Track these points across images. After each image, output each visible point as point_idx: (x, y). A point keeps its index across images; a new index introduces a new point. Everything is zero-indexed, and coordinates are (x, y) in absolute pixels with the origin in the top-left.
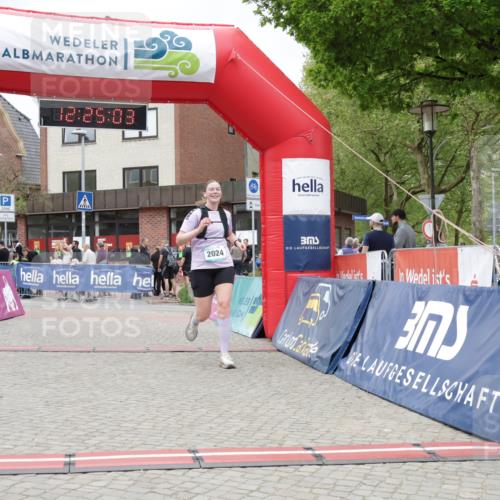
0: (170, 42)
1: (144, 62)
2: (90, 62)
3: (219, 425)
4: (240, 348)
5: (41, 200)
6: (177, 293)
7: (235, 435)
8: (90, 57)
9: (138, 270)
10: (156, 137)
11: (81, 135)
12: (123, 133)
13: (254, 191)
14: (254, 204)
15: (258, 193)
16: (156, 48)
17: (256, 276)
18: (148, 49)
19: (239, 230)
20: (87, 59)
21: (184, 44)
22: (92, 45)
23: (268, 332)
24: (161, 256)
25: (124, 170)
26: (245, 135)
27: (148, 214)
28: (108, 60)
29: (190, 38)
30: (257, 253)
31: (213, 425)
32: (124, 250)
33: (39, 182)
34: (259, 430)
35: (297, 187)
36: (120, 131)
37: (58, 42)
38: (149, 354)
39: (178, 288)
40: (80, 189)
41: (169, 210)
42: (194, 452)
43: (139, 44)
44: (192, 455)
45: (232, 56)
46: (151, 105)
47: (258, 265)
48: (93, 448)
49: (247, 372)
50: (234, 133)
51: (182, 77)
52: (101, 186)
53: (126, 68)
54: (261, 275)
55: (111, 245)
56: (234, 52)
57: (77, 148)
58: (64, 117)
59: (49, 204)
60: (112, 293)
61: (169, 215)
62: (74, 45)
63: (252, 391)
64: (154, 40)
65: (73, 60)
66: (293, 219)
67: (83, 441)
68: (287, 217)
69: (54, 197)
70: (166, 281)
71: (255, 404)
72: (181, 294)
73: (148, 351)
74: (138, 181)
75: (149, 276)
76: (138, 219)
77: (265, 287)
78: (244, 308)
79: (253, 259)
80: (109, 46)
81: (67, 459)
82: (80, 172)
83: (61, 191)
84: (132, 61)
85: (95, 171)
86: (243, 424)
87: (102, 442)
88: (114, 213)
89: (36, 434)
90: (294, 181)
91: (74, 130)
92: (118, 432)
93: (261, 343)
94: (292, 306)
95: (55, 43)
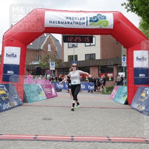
0: (100, 17)
1: (92, 23)
2: (77, 24)
3: (115, 130)
4: (120, 107)
5: (62, 64)
6: (101, 91)
7: (120, 133)
8: (77, 22)
9: (90, 84)
10: (95, 45)
11: (73, 45)
12: (85, 44)
13: (124, 61)
14: (124, 64)
15: (126, 61)
16: (96, 19)
17: (125, 86)
18: (93, 19)
19: (119, 72)
20: (76, 23)
21: (104, 17)
22: (77, 19)
23: (129, 103)
24: (97, 80)
25: (86, 55)
26: (122, 44)
27: (92, 68)
28: (82, 23)
29: (106, 16)
30: (125, 79)
31: (113, 130)
32: (85, 78)
33: (61, 59)
34: (128, 132)
35: (138, 59)
36: (84, 44)
37: (68, 19)
38: (93, 108)
39: (101, 89)
40: (73, 60)
41: (98, 66)
42: (108, 137)
43: (91, 18)
44: (108, 138)
45: (118, 20)
46: (94, 36)
47: (125, 83)
48: (79, 135)
49: (123, 115)
50: (118, 44)
51: (103, 27)
52: (79, 59)
53: (87, 25)
54: (126, 86)
55: (81, 77)
56: (119, 19)
57: (72, 49)
58: (69, 40)
59: (64, 65)
60: (82, 91)
61: (99, 68)
62: (73, 19)
63: (125, 120)
64: (95, 17)
65: (72, 24)
66: (137, 69)
67: (76, 133)
68: (135, 68)
69: (66, 63)
70: (98, 87)
71: (126, 124)
72: (102, 91)
73: (93, 107)
74: (89, 58)
75: (93, 86)
76: (89, 69)
77: (128, 89)
78: (121, 96)
79: (124, 81)
80: (82, 19)
81: (72, 138)
82: (73, 56)
83: (68, 61)
84: (89, 23)
85: (77, 55)
86: (123, 130)
87: (81, 133)
88: (82, 67)
89: (62, 130)
90: (137, 57)
91: (72, 43)
92: (86, 131)
93: (127, 106)
94: (136, 95)
95: (67, 19)
